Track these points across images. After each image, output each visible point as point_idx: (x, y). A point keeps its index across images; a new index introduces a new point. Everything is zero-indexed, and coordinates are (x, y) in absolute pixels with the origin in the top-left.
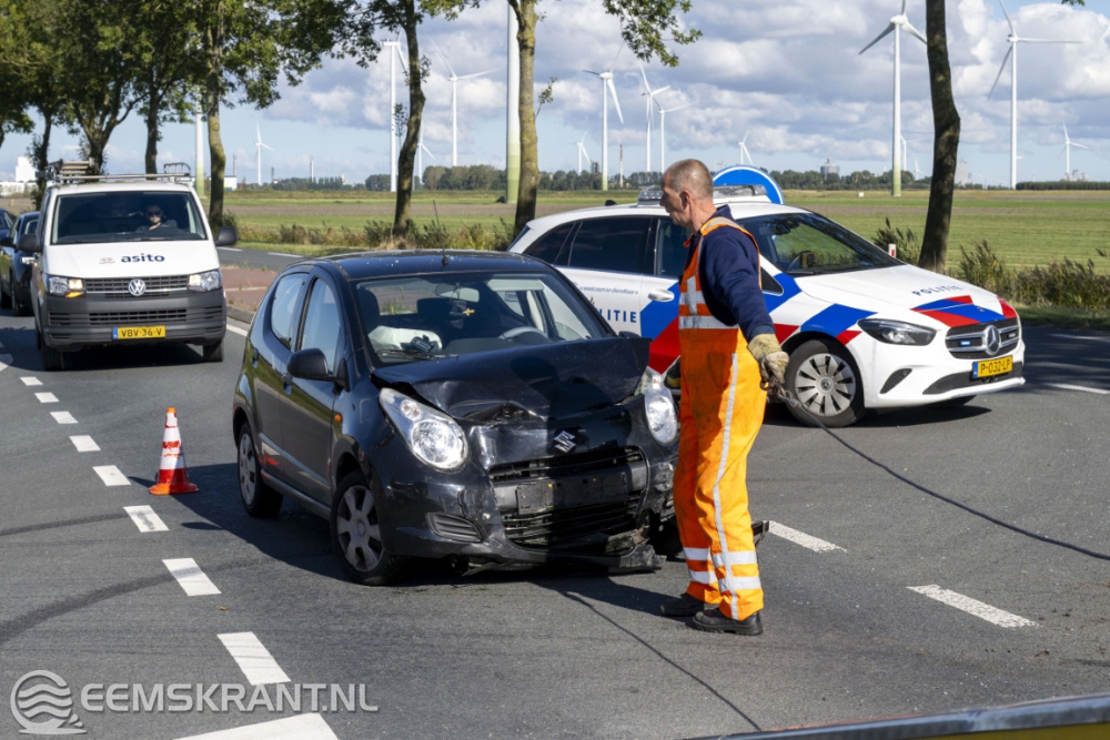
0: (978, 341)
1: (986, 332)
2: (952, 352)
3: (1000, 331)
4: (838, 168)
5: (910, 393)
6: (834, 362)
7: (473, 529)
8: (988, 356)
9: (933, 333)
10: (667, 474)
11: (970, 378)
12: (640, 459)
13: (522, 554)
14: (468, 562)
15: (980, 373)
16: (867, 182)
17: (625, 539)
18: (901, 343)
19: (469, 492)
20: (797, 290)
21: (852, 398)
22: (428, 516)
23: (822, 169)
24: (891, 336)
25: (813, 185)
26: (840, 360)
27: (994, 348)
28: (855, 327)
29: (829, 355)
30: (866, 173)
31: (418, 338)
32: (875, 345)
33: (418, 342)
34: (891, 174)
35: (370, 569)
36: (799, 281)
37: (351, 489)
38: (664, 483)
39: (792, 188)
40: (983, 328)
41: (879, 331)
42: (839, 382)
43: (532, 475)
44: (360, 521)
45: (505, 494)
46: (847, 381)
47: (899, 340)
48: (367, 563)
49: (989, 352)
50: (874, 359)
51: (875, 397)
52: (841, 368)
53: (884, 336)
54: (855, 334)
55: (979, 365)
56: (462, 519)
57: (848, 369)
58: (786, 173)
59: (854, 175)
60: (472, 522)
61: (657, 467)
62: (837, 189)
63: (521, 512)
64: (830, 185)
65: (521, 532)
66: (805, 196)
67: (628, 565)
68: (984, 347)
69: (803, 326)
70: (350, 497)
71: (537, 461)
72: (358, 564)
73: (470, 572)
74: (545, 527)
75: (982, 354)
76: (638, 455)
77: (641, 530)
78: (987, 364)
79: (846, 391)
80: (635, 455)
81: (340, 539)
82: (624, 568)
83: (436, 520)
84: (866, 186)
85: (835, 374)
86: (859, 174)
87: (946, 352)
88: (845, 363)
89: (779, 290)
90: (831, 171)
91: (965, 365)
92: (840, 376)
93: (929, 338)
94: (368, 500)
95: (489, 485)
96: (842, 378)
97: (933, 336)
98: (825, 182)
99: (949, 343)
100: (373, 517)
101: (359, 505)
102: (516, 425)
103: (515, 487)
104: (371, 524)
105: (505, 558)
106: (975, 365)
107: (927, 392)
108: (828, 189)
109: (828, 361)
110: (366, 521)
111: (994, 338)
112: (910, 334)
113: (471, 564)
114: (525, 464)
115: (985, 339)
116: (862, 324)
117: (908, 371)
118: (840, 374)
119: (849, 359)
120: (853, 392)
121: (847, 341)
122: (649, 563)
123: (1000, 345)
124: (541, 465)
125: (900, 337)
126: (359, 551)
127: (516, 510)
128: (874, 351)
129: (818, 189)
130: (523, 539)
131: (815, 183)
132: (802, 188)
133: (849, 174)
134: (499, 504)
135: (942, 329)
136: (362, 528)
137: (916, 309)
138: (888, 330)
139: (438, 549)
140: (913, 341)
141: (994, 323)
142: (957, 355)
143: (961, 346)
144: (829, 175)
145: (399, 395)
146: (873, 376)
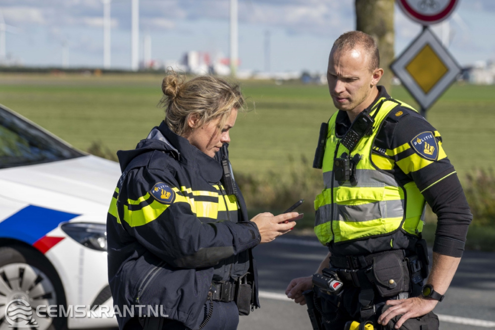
24: (101, 242)
26: (38, 271)
28: (57, 232)
29: (23, 265)
32: (82, 253)
41: (88, 238)
46: (47, 296)
52: (38, 280)
53: (93, 241)
54: (57, 240)
57: (47, 285)
85: (30, 289)
88: (43, 276)
109: (22, 272)
116: (64, 228)
118: (37, 288)
119: (49, 272)
121: (48, 249)
128: (81, 261)
138: (98, 235)
146: (81, 291)
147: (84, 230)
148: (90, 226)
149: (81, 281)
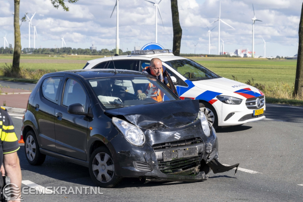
0: (254, 103)
1: (257, 100)
2: (247, 107)
3: (261, 100)
4: (96, 48)
5: (234, 121)
6: (207, 111)
7: (149, 167)
8: (257, 108)
9: (241, 100)
10: (210, 147)
11: (252, 116)
12: (201, 142)
13: (164, 175)
14: (146, 179)
15: (255, 114)
16: (106, 53)
17: (193, 170)
18: (231, 104)
19: (147, 154)
20: (193, 86)
21: (213, 123)
22: (134, 162)
23: (91, 48)
24: (228, 101)
25: (88, 54)
26: (209, 110)
27: (259, 105)
28: (215, 98)
29: (205, 108)
30: (106, 49)
31: (116, 100)
32: (222, 104)
33: (116, 101)
34: (115, 50)
35: (108, 181)
36: (194, 82)
37: (98, 154)
38: (209, 150)
39: (81, 54)
40: (255, 99)
41: (224, 100)
42: (208, 117)
43: (166, 148)
44: (103, 165)
45: (158, 154)
46: (212, 117)
47: (230, 103)
48: (107, 180)
49: (258, 107)
50: (222, 109)
51: (222, 122)
52: (209, 112)
53: (226, 101)
54: (216, 100)
55: (255, 111)
56: (145, 163)
57: (212, 114)
58: (78, 49)
59: (102, 50)
60: (149, 164)
61: (207, 144)
62: (96, 55)
63: (165, 160)
64: (94, 53)
65: (164, 167)
66: (86, 57)
67: (197, 179)
68: (256, 105)
69: (196, 98)
70: (98, 157)
71: (168, 143)
72: (102, 181)
73: (147, 182)
74: (171, 166)
75: (255, 108)
76: (200, 140)
77: (198, 167)
78: (257, 111)
79: (211, 120)
80: (199, 141)
81: (94, 173)
82: (196, 180)
83: (137, 164)
84: (106, 54)
85: (207, 115)
86: (104, 50)
87: (245, 106)
88: (211, 111)
89: (187, 86)
90: (94, 49)
91: (251, 111)
92: (209, 115)
93: (240, 102)
94: (107, 157)
95: (154, 151)
96: (210, 116)
97: (241, 101)
98: (92, 52)
99: (247, 104)
100: (109, 163)
101: (102, 159)
102: (161, 130)
103: (162, 152)
104: (108, 165)
105: (158, 177)
106: (254, 111)
107: (239, 121)
108: (93, 55)
109: (205, 110)
110: (106, 165)
111: (259, 102)
112: (233, 101)
113: (147, 180)
114: (164, 144)
115: (257, 103)
116: (217, 97)
117: (234, 113)
118: (209, 114)
119: (213, 110)
120: (213, 121)
121: (212, 103)
122: (204, 178)
123: (261, 105)
124: (170, 144)
125: (231, 102)
126: (103, 176)
127: (163, 160)
128: (222, 107)
129: (90, 55)
130: (164, 170)
131: (89, 53)
132: (84, 54)
133: (100, 50)
134: (157, 158)
135: (244, 99)
136: (103, 167)
137: (236, 92)
138: (227, 99)
139: (137, 174)
140: (234, 103)
141: (259, 97)
142: (249, 108)
143: (250, 105)
144: (93, 50)
145: (120, 120)
146: (222, 115)
147: (223, 98)
148: (225, 97)
149: (222, 112)
